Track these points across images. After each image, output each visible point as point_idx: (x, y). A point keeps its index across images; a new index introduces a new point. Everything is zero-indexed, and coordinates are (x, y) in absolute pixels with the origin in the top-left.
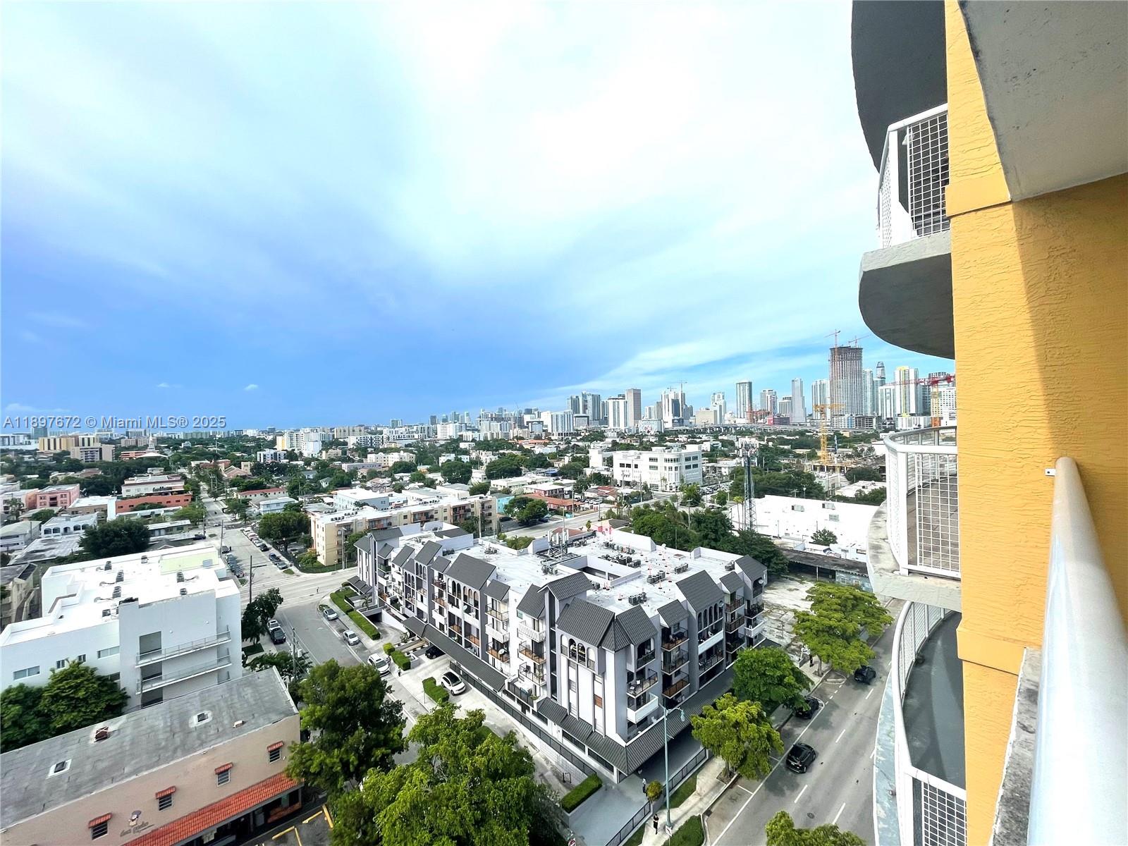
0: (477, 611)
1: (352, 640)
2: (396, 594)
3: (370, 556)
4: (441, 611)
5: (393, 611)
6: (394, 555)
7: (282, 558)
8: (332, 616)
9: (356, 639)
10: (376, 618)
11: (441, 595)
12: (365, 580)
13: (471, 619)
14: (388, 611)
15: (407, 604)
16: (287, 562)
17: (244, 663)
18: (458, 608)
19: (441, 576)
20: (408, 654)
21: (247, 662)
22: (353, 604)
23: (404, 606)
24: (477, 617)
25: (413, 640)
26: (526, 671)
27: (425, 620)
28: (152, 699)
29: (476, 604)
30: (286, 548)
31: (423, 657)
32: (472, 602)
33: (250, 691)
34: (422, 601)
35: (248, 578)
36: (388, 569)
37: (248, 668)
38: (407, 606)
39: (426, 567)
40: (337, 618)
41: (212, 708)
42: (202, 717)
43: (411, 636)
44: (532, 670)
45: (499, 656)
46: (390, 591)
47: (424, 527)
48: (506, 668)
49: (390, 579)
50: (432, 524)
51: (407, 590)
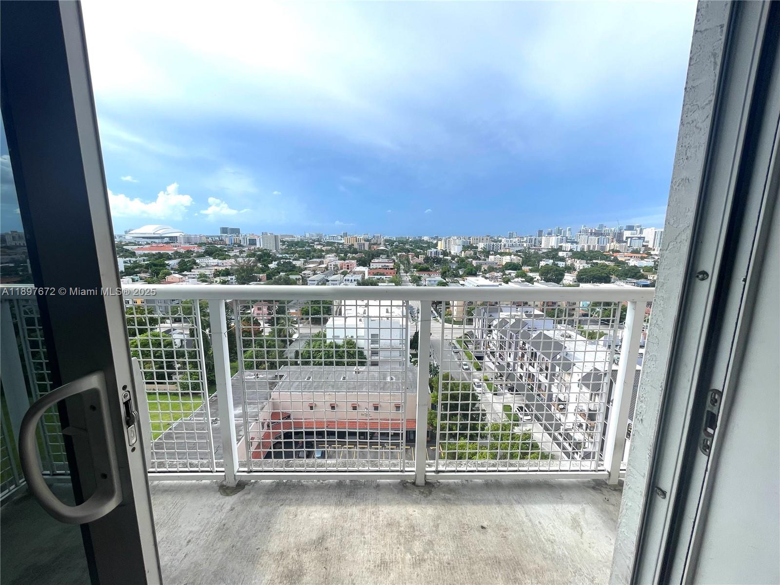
0: (547, 374)
1: (465, 367)
2: (494, 348)
3: (481, 320)
4: (522, 367)
5: (491, 357)
6: (495, 323)
7: (434, 312)
8: (456, 350)
9: (467, 367)
10: (480, 358)
11: (523, 356)
12: (476, 334)
13: (542, 378)
14: (489, 357)
15: (500, 356)
16: (436, 314)
17: (411, 360)
18: (534, 368)
19: (524, 343)
20: (497, 386)
21: (412, 361)
22: (468, 347)
23: (498, 356)
24: (546, 378)
25: (501, 379)
26: (579, 426)
27: (511, 369)
28: (375, 364)
29: (547, 369)
30: (436, 306)
31: (506, 391)
32: (544, 367)
33: (411, 375)
34: (510, 356)
35: (416, 318)
36: (491, 331)
37: (412, 363)
38: (500, 357)
39: (515, 335)
40: (458, 352)
41: (395, 376)
42: (392, 379)
43: (500, 376)
44: (584, 427)
45: (559, 409)
46: (491, 345)
47: (518, 309)
48: (563, 418)
49: (491, 337)
50: (526, 309)
51: (501, 347)
